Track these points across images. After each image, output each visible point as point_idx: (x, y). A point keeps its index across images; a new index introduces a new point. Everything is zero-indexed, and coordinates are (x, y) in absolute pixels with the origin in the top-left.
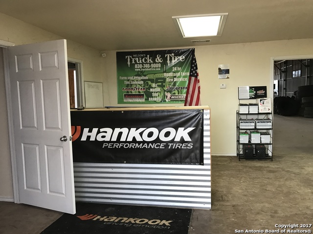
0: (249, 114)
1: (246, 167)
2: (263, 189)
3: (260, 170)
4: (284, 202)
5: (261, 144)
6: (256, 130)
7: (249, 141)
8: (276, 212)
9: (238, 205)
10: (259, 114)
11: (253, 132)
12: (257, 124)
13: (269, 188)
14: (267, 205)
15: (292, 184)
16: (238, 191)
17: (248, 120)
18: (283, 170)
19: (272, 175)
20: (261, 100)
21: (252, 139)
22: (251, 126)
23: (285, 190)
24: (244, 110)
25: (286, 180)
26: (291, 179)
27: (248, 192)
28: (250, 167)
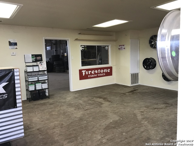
0: (33, 72)
1: (35, 105)
2: (51, 115)
3: (44, 105)
4: (64, 118)
5: (42, 89)
6: (38, 81)
7: (35, 89)
8: (62, 124)
9: (40, 128)
10: (40, 71)
11: (37, 83)
12: (39, 77)
13: (53, 113)
14: (56, 122)
15: (64, 108)
16: (37, 120)
17: (33, 75)
18: (57, 102)
19: (52, 106)
20: (40, 63)
21: (37, 87)
22: (35, 79)
23: (62, 112)
24: (30, 69)
25: (60, 106)
26: (63, 106)
27: (43, 119)
28: (38, 105)
